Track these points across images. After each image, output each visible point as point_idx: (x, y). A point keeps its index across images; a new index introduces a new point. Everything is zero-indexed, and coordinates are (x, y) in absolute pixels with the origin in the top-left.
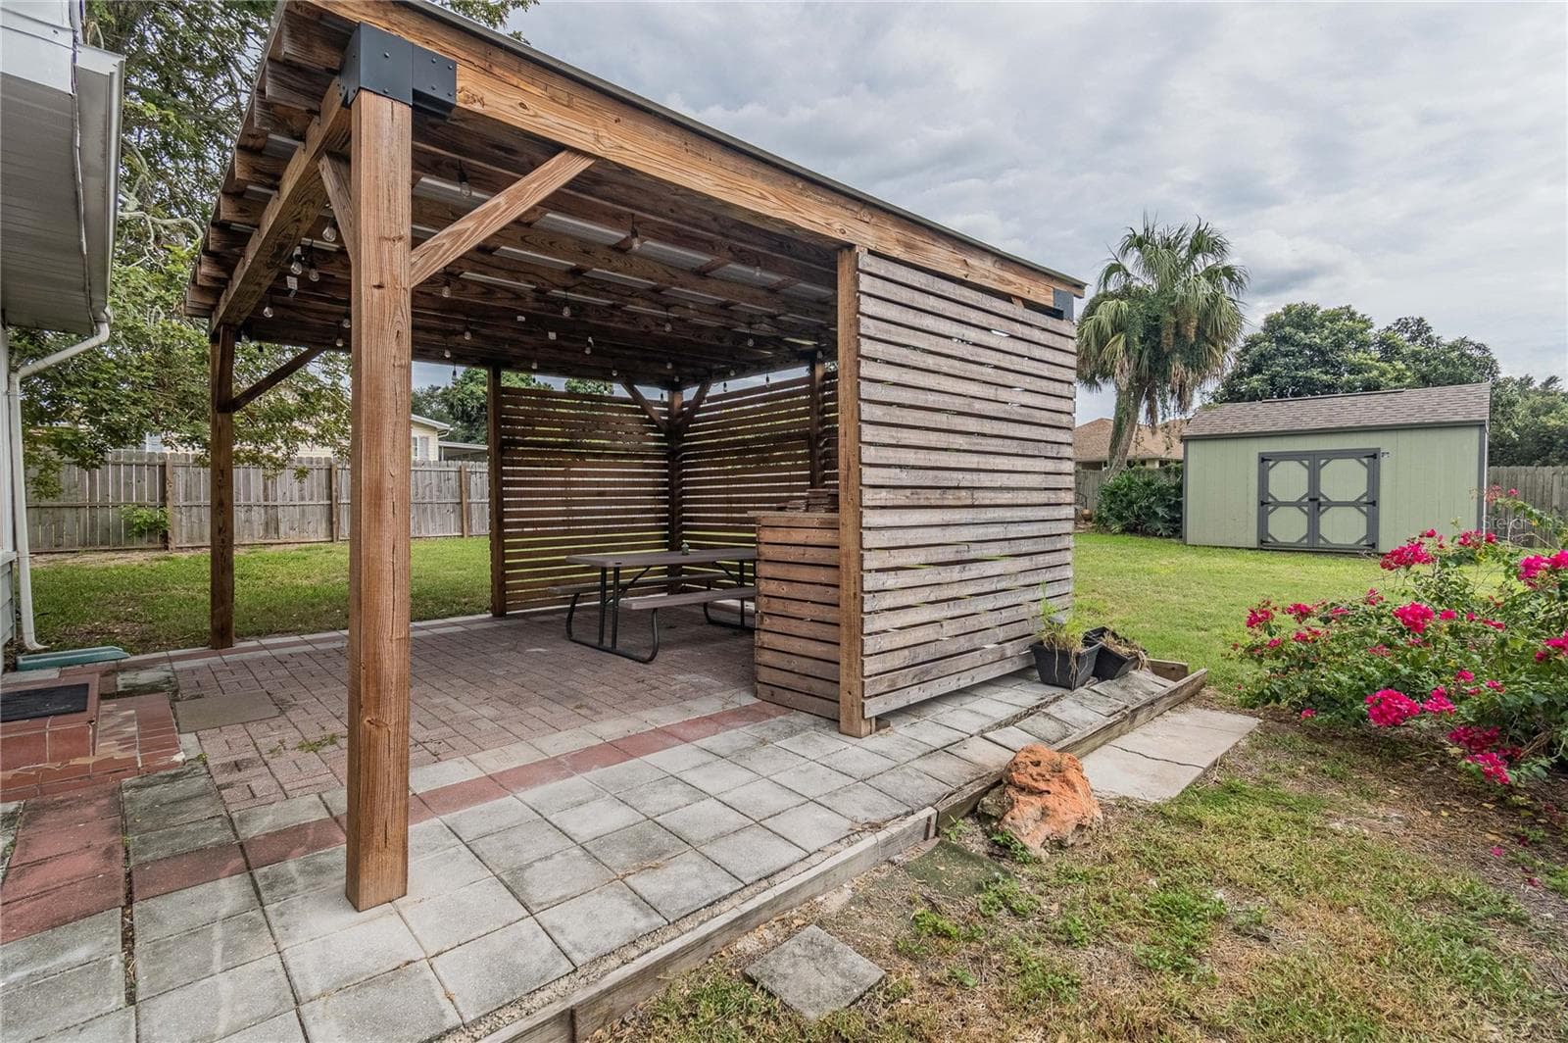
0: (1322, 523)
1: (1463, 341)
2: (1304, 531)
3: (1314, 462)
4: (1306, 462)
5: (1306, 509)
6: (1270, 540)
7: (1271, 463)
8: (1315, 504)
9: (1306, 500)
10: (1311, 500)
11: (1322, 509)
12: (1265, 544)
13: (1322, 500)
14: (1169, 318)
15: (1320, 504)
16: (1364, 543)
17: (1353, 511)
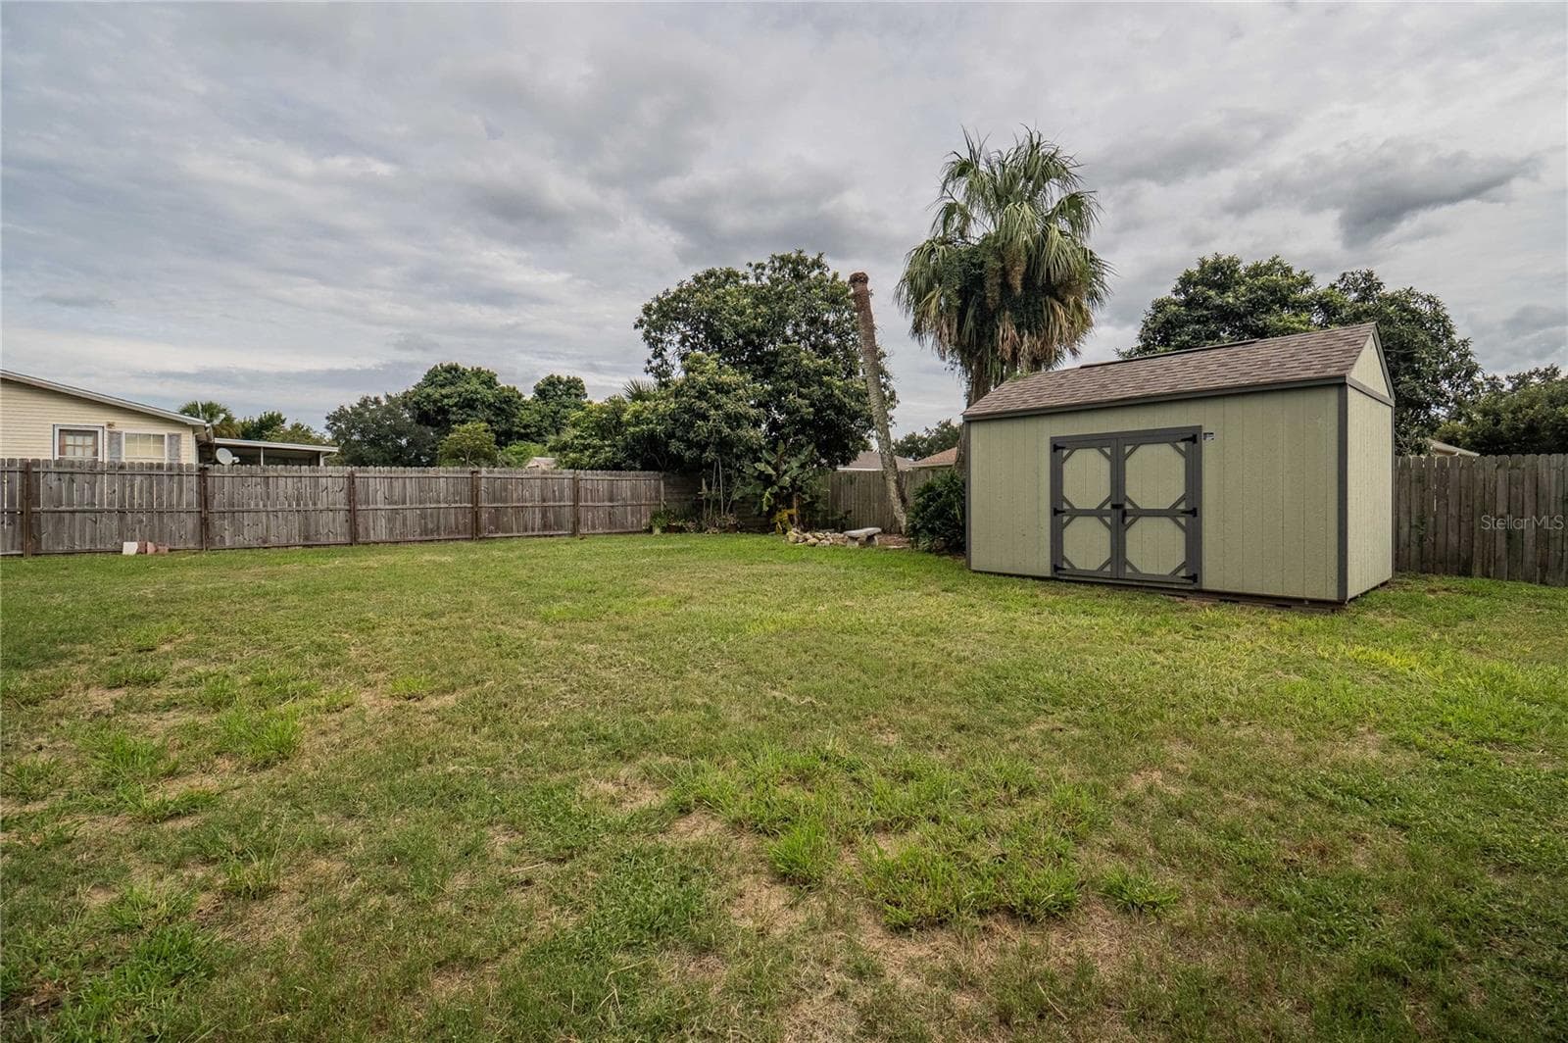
0: (1128, 543)
1: (1410, 292)
2: (1106, 555)
3: (1117, 448)
4: (1108, 451)
5: (1108, 520)
6: (1066, 566)
7: (1066, 452)
8: (1120, 513)
9: (1108, 507)
10: (1114, 506)
11: (1128, 520)
12: (1061, 575)
13: (1128, 506)
14: (992, 263)
15: (1125, 514)
16: (1183, 573)
17: (1167, 522)
